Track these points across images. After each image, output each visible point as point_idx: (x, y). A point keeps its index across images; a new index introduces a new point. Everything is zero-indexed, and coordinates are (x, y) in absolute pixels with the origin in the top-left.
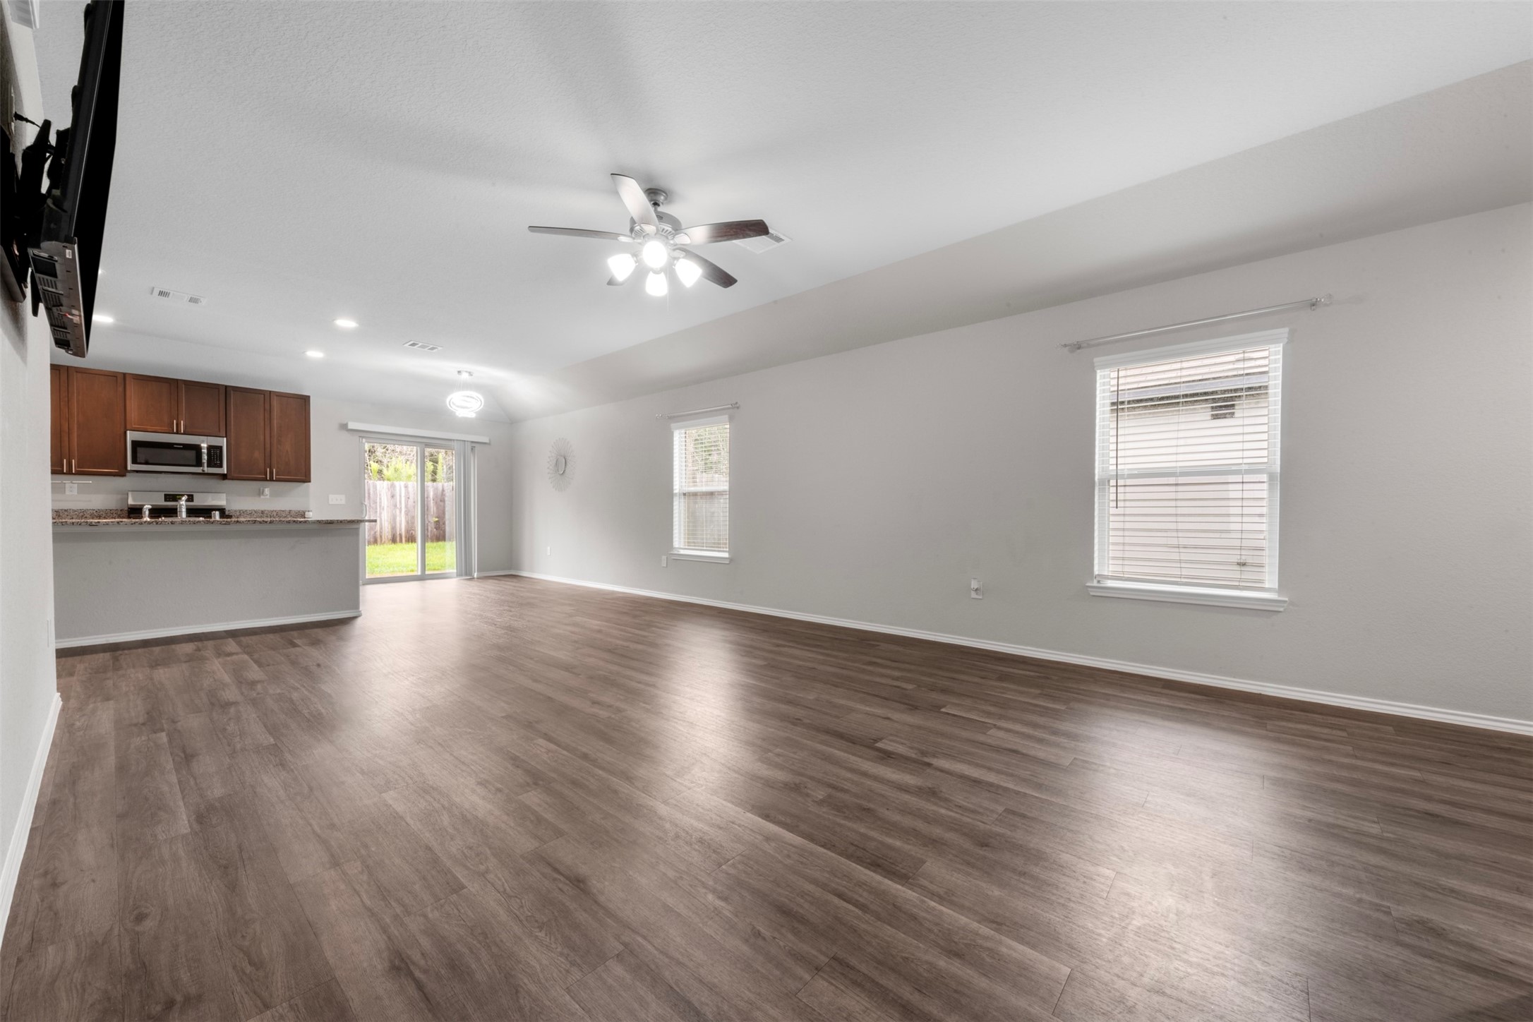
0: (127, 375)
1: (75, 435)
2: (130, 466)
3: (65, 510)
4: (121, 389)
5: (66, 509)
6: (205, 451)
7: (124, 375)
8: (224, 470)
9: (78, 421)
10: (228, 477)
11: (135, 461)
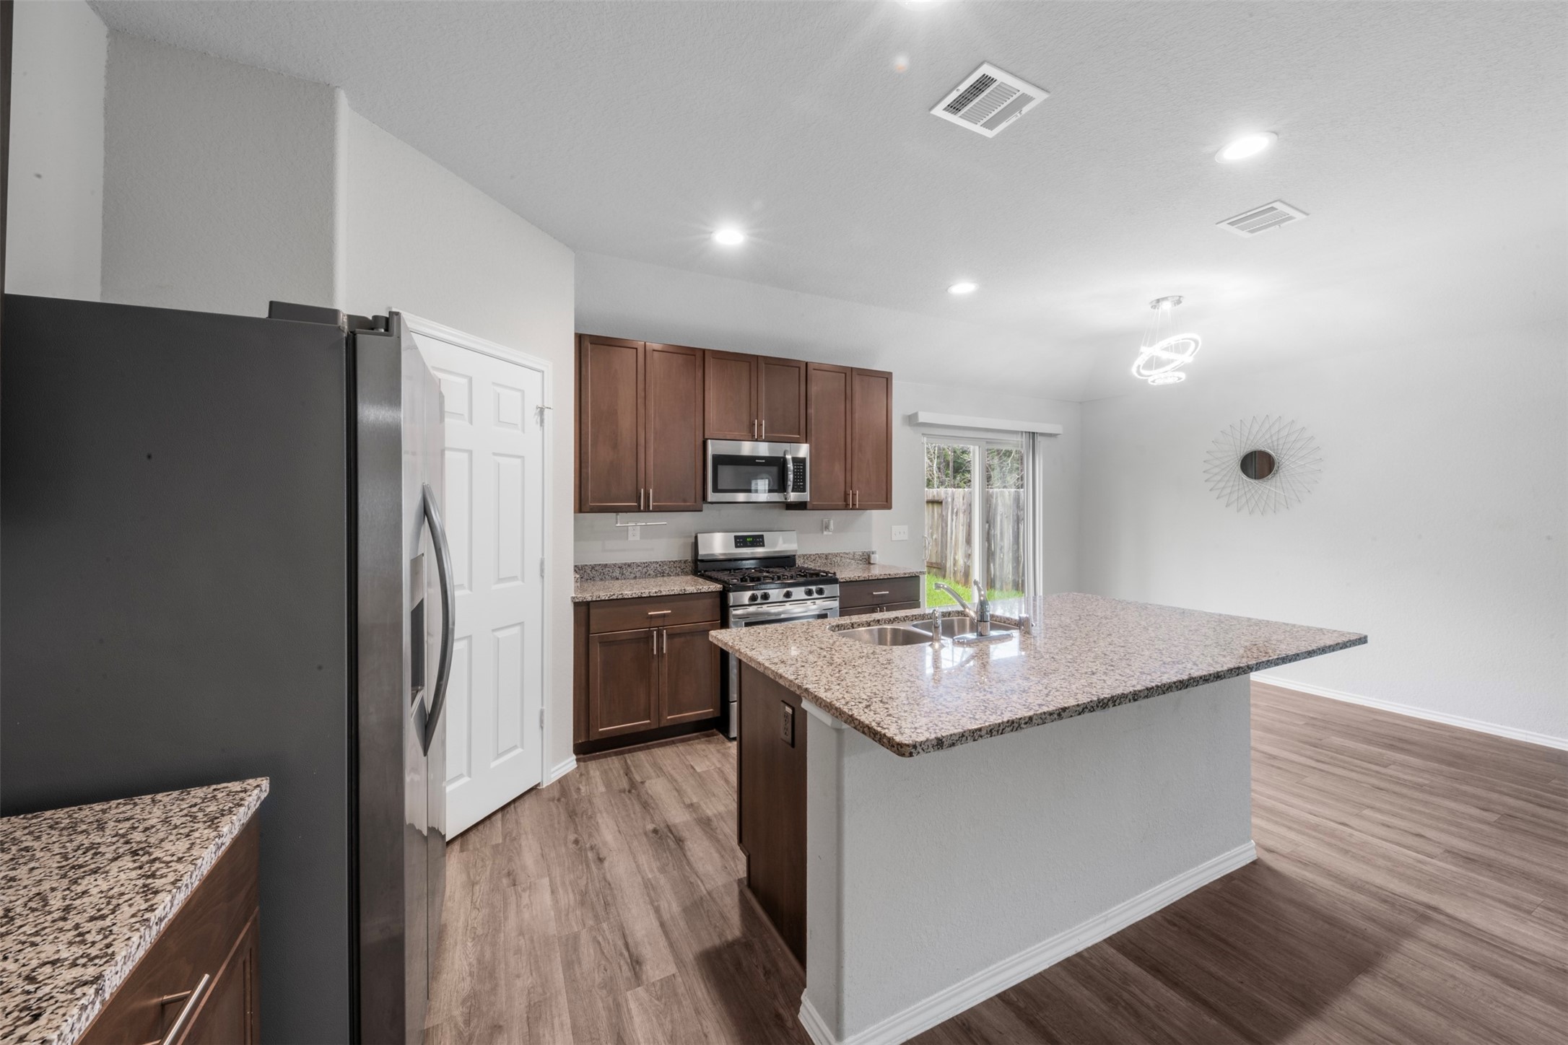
0: (706, 352)
1: (651, 452)
2: (711, 496)
3: (629, 565)
4: (700, 374)
5: (629, 562)
6: (790, 466)
7: (704, 351)
8: (805, 496)
9: (655, 428)
10: (808, 506)
11: (716, 490)
